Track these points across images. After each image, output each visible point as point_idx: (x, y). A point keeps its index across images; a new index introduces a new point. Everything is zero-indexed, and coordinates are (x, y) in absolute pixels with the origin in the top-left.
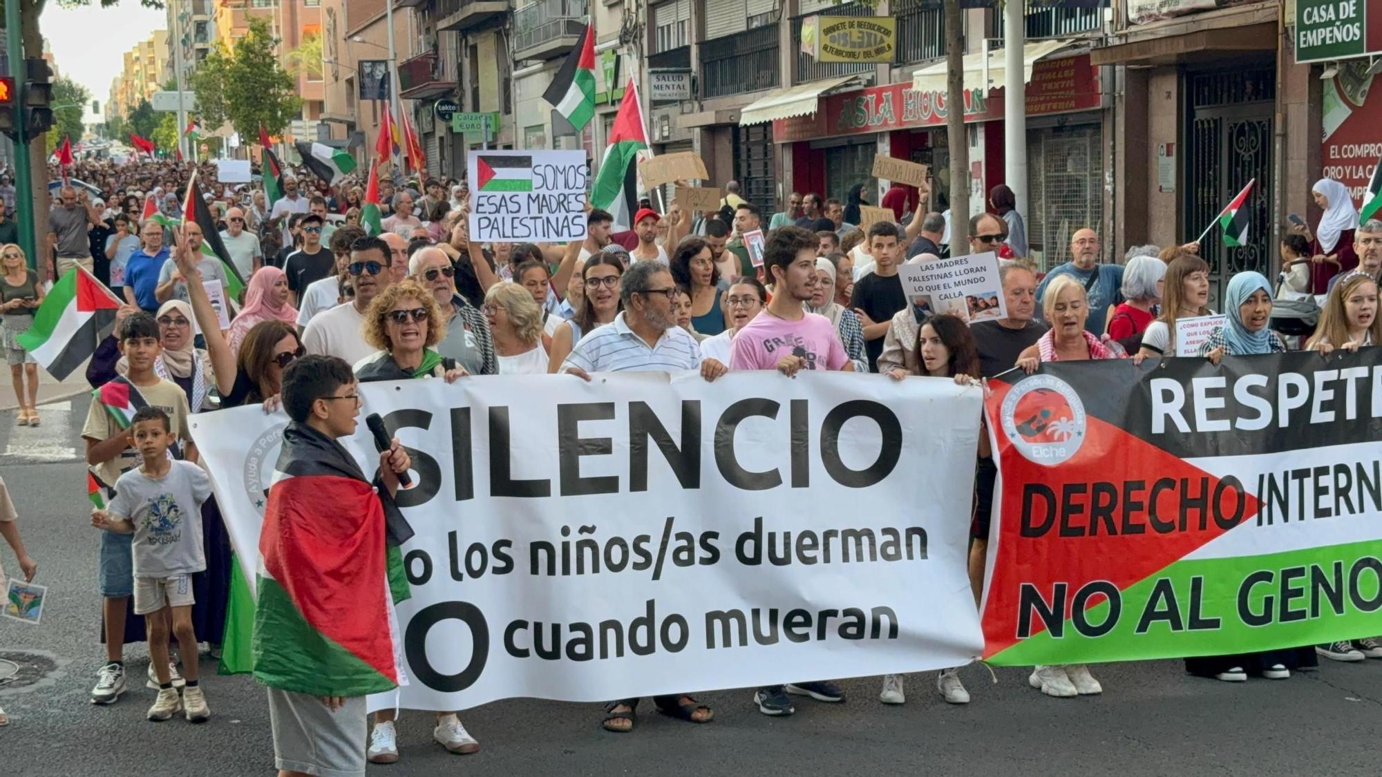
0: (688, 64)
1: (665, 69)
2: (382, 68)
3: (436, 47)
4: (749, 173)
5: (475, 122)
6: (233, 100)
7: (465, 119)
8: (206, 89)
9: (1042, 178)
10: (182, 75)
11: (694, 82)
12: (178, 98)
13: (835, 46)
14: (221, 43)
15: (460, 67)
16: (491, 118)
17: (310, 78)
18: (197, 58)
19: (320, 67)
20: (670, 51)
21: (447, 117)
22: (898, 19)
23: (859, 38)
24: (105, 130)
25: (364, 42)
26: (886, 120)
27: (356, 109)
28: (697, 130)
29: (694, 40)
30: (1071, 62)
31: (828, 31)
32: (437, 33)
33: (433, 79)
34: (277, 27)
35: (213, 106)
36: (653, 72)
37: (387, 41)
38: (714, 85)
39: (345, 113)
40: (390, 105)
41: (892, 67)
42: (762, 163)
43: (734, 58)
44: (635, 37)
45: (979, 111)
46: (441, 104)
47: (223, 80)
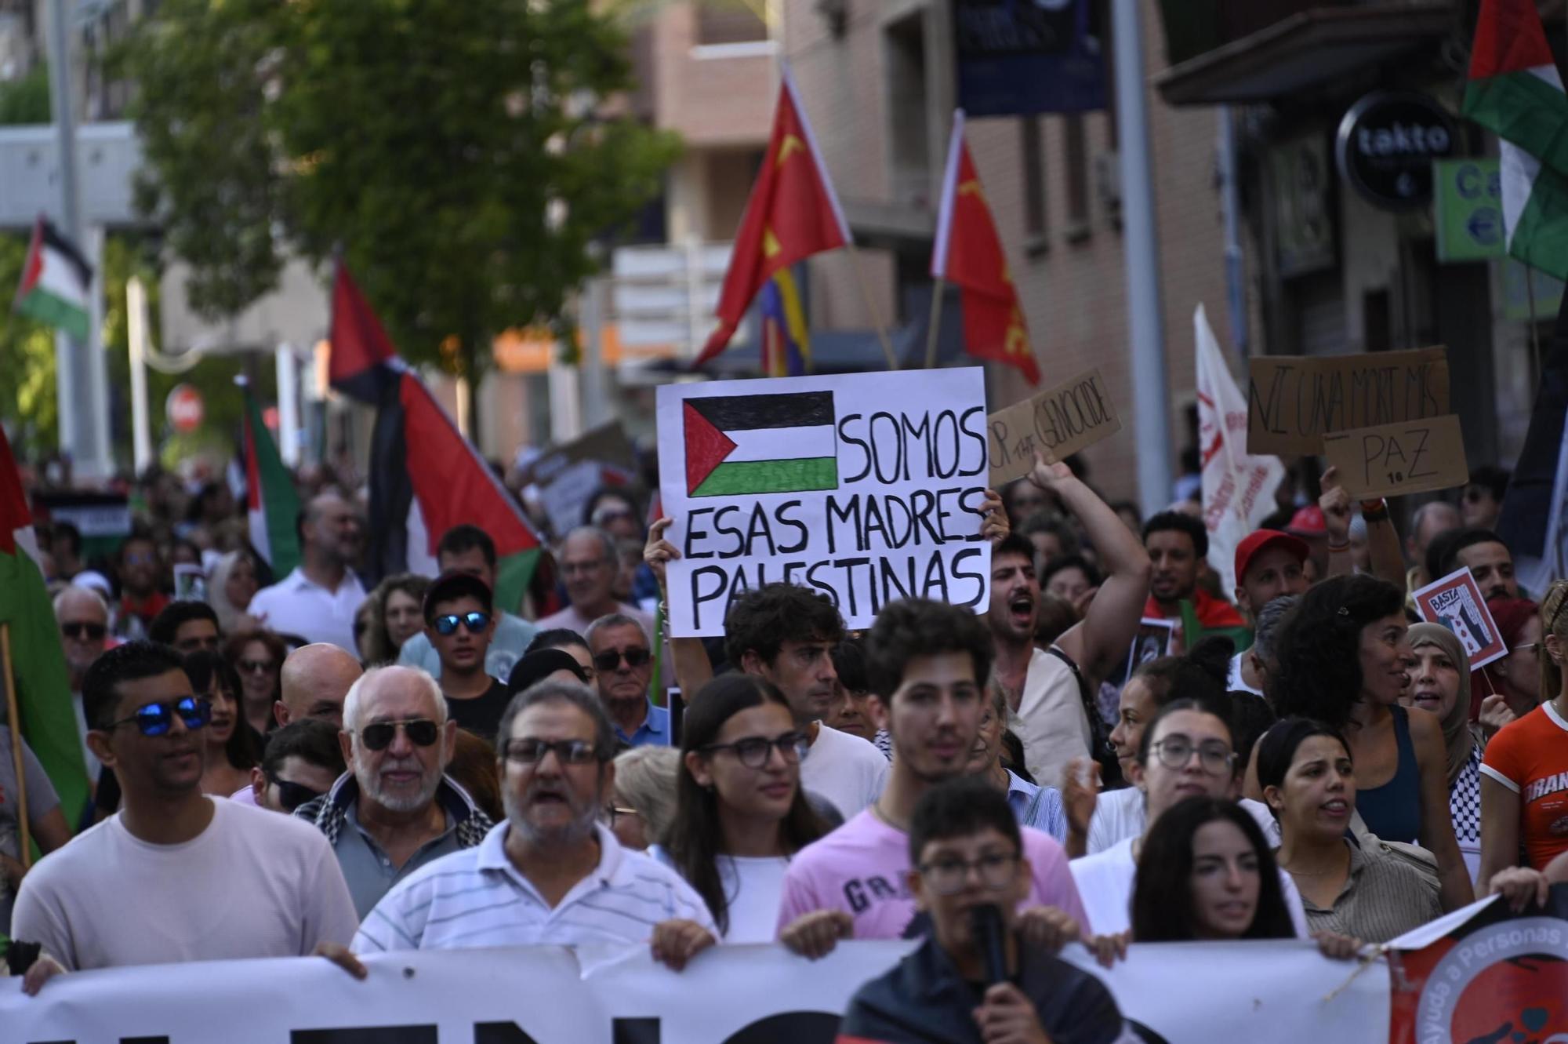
6: (325, 156)
8: (192, 106)
10: (74, 42)
12: (52, 159)
17: (710, 31)
21: (1403, 185)
35: (228, 193)
39: (878, 197)
40: (1114, 141)
46: (1369, 122)
47: (275, 56)
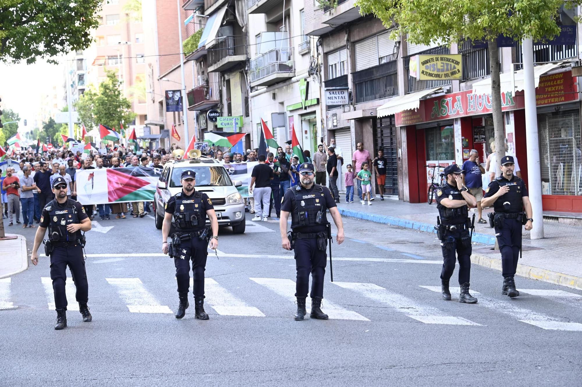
0: (347, 85)
1: (334, 88)
2: (178, 94)
3: (207, 82)
4: (382, 144)
5: (229, 122)
6: (98, 115)
7: (224, 120)
8: (84, 110)
9: (548, 141)
10: (71, 103)
11: (350, 95)
12: (69, 115)
13: (428, 71)
14: (92, 85)
15: (221, 92)
16: (238, 119)
17: (140, 103)
18: (79, 95)
19: (144, 96)
20: (336, 78)
21: (214, 119)
22: (463, 55)
23: (441, 66)
24: (31, 135)
25: (168, 80)
26: (458, 111)
27: (164, 118)
28: (353, 121)
29: (350, 71)
30: (561, 76)
31: (424, 63)
32: (208, 74)
33: (206, 99)
34: (122, 75)
35: (88, 119)
36: (327, 90)
37: (181, 80)
38: (361, 96)
39: (158, 120)
40: (183, 114)
41: (461, 82)
42: (389, 139)
43: (372, 81)
44: (317, 71)
45: (510, 105)
46: (211, 112)
47: (93, 104)
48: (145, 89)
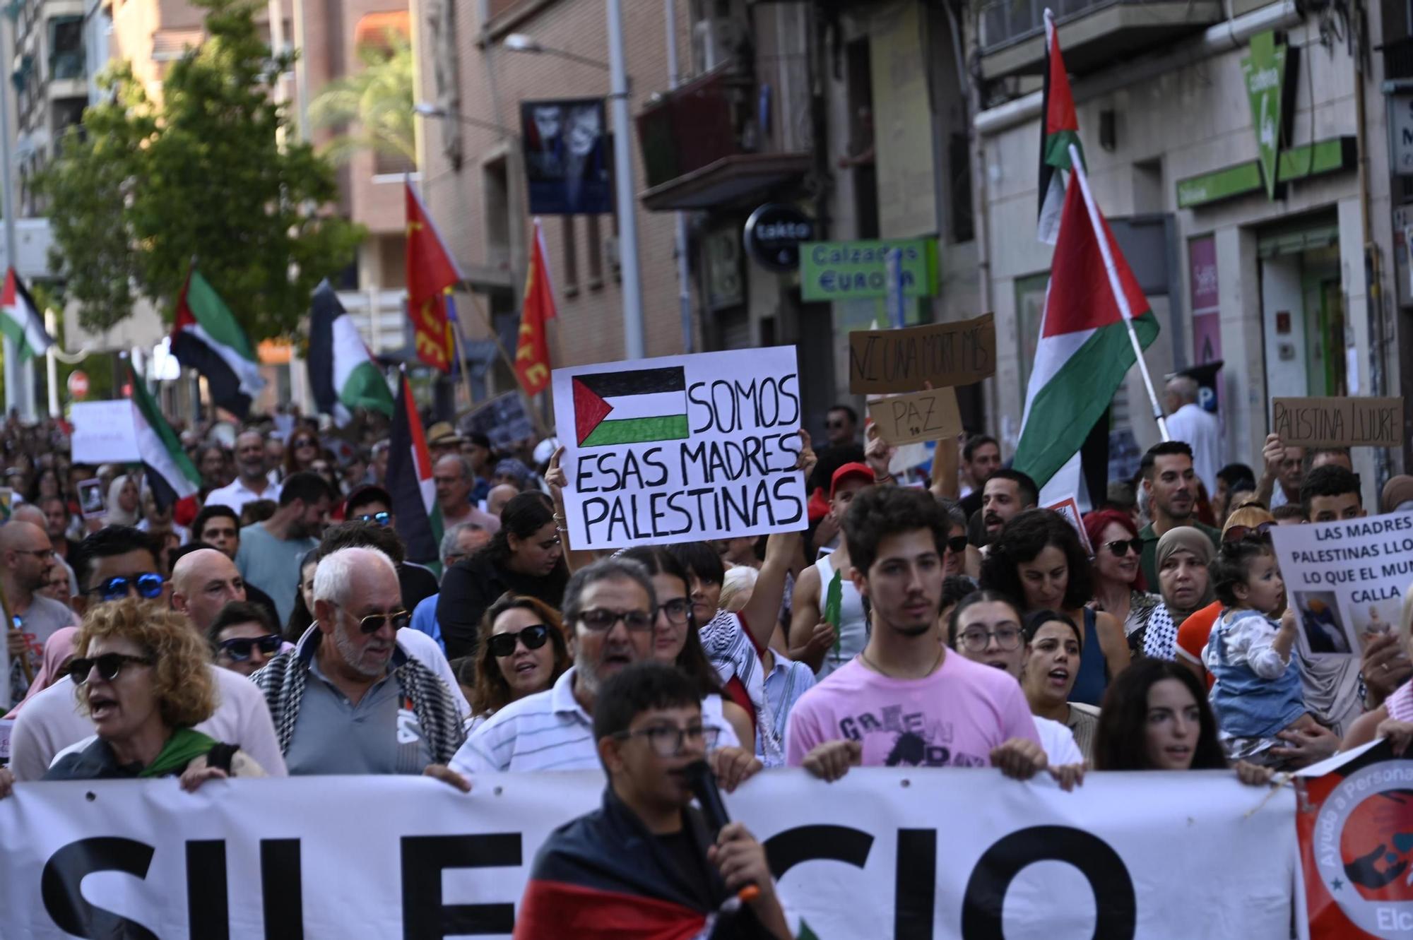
2: (590, 121)
3: (747, 53)
5: (867, 269)
6: (161, 238)
7: (837, 258)
8: (82, 209)
10: (14, 173)
14: (128, 75)
15: (819, 109)
16: (913, 255)
17: (381, 166)
18: (58, 127)
19: (407, 131)
21: (783, 257)
25: (535, 49)
27: (515, 246)
33: (740, 149)
34: (287, 24)
35: (103, 259)
36: (1399, 93)
37: (604, 45)
39: (484, 262)
40: (616, 231)
46: (764, 221)
47: (131, 181)
48: (409, 97)
